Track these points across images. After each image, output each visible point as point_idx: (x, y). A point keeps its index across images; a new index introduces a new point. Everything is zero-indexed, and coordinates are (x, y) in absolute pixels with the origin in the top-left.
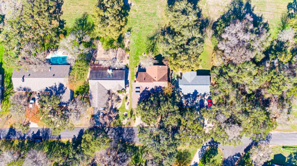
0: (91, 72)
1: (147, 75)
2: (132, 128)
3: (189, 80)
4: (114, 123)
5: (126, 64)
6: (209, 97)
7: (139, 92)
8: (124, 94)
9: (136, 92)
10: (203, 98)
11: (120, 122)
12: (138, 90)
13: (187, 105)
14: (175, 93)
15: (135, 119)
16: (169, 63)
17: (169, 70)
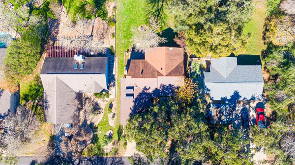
0: (46, 60)
1: (147, 65)
2: (121, 158)
3: (225, 74)
4: (89, 151)
5: (109, 46)
6: (258, 104)
7: (132, 95)
8: (106, 99)
9: (128, 95)
10: (247, 106)
11: (99, 148)
12: (130, 91)
13: (219, 119)
14: (196, 97)
15: (126, 144)
16: (187, 43)
17: (185, 55)
